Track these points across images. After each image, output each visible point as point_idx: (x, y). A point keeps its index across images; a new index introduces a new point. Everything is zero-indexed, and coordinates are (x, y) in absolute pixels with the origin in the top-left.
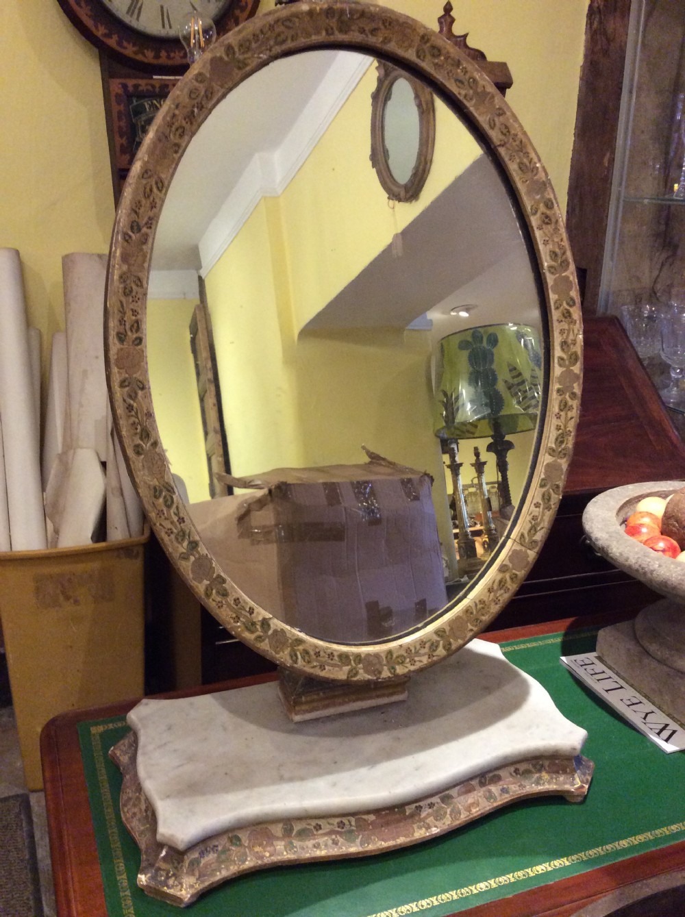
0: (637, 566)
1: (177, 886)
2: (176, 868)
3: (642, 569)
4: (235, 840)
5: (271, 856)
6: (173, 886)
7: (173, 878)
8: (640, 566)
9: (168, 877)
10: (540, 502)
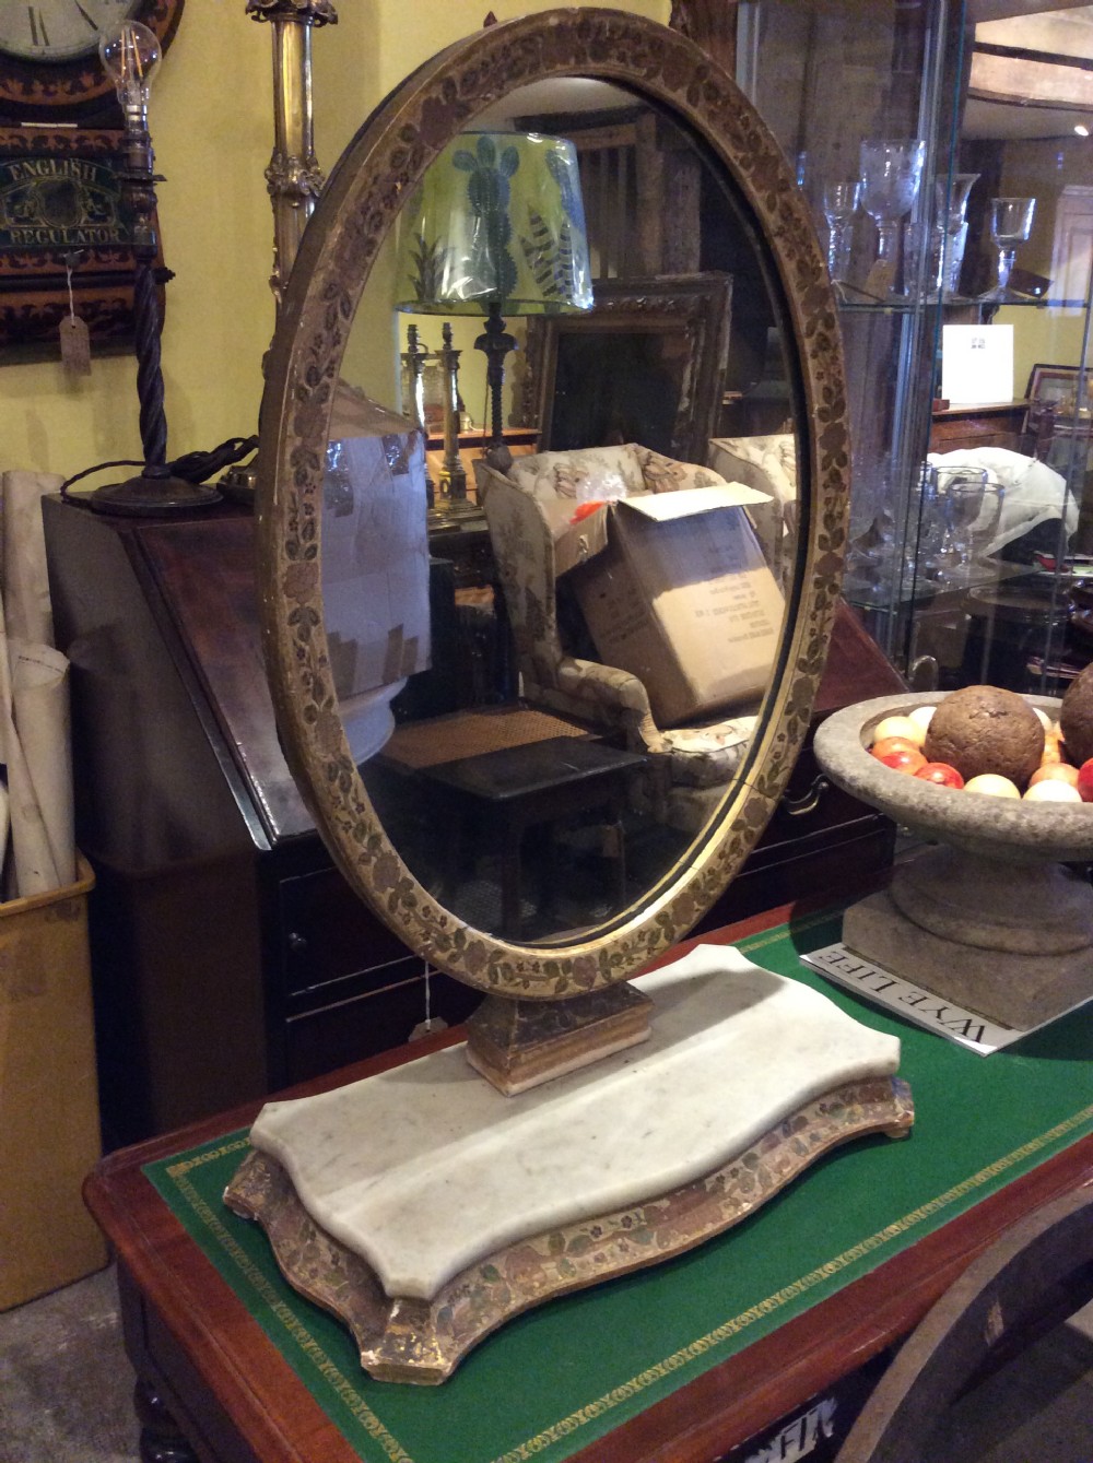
0: (922, 806)
1: (428, 1354)
2: (420, 1329)
3: (931, 808)
4: (489, 1273)
5: (542, 1284)
6: (421, 1356)
7: (419, 1344)
8: (926, 805)
9: (410, 1346)
10: (786, 733)
